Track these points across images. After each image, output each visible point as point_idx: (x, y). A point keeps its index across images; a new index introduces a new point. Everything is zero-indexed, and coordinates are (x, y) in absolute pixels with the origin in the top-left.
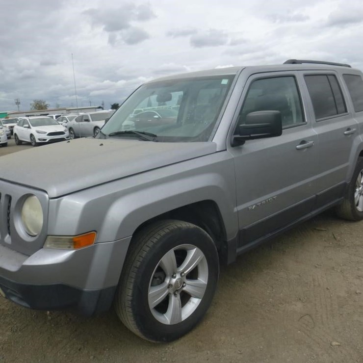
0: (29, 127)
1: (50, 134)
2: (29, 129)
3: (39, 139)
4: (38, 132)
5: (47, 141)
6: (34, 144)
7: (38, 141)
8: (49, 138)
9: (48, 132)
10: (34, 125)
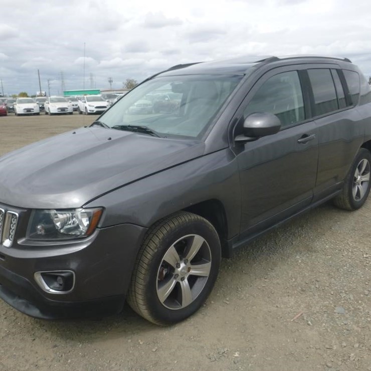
0: (85, 102)
1: (97, 107)
2: (85, 104)
3: (90, 111)
4: (89, 106)
5: (94, 112)
6: (87, 113)
7: (89, 112)
8: (95, 110)
9: (95, 106)
10: (88, 101)
